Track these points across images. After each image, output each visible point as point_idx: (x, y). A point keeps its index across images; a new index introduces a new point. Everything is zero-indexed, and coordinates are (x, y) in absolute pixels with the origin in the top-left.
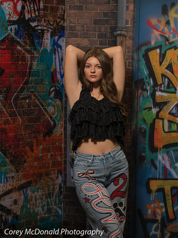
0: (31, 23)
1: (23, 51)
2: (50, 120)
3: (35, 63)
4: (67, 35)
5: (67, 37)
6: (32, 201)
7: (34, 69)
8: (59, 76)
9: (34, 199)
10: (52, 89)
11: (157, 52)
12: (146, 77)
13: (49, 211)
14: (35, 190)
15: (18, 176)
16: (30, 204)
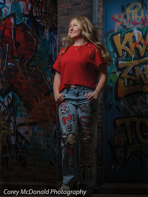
0: (37, 19)
1: (32, 36)
2: (48, 85)
3: (39, 45)
4: (59, 32)
5: (59, 34)
6: (37, 136)
7: (38, 49)
8: (54, 59)
9: (38, 135)
10: (50, 66)
11: (119, 36)
12: (112, 53)
13: (48, 146)
14: (39, 129)
15: (28, 115)
16: (36, 137)
